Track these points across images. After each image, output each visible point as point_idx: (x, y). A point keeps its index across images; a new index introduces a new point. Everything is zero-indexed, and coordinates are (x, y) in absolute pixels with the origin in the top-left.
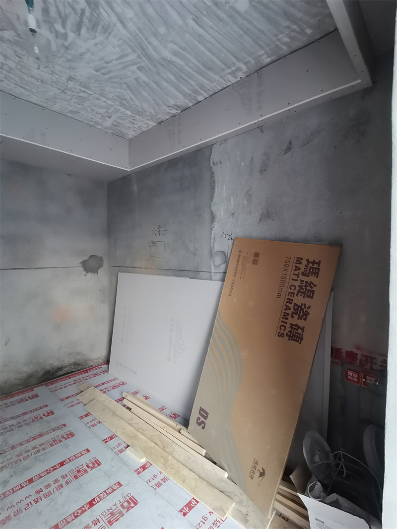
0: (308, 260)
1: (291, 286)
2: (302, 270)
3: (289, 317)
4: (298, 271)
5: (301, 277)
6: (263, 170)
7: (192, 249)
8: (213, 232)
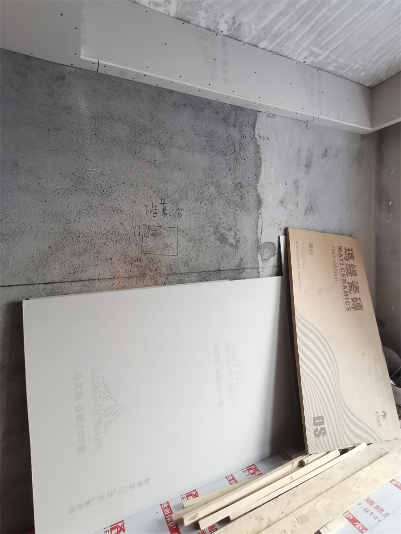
0: (345, 248)
1: (342, 269)
2: (344, 256)
3: (348, 293)
4: (342, 257)
5: (345, 262)
6: (308, 165)
7: (232, 240)
8: (260, 219)
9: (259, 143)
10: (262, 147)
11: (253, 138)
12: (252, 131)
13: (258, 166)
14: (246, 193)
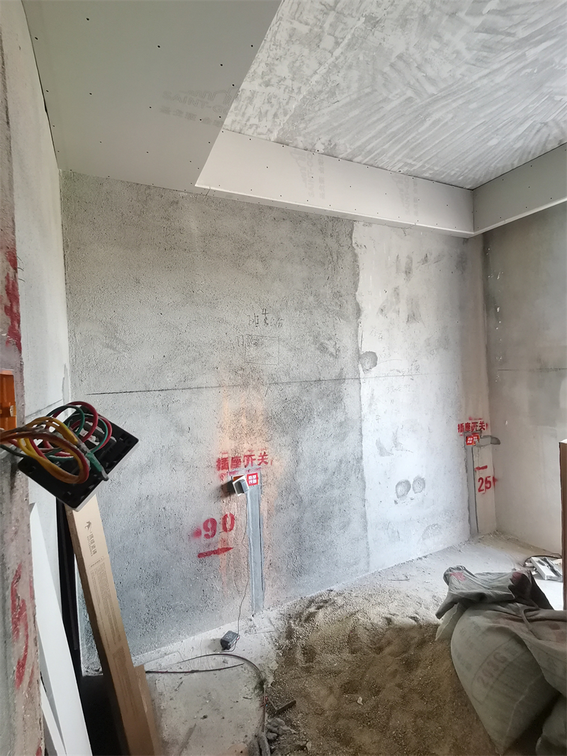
6: (408, 272)
7: (332, 350)
8: (360, 328)
9: (356, 251)
10: (359, 255)
11: (351, 247)
12: (349, 239)
13: (356, 275)
14: (344, 301)
